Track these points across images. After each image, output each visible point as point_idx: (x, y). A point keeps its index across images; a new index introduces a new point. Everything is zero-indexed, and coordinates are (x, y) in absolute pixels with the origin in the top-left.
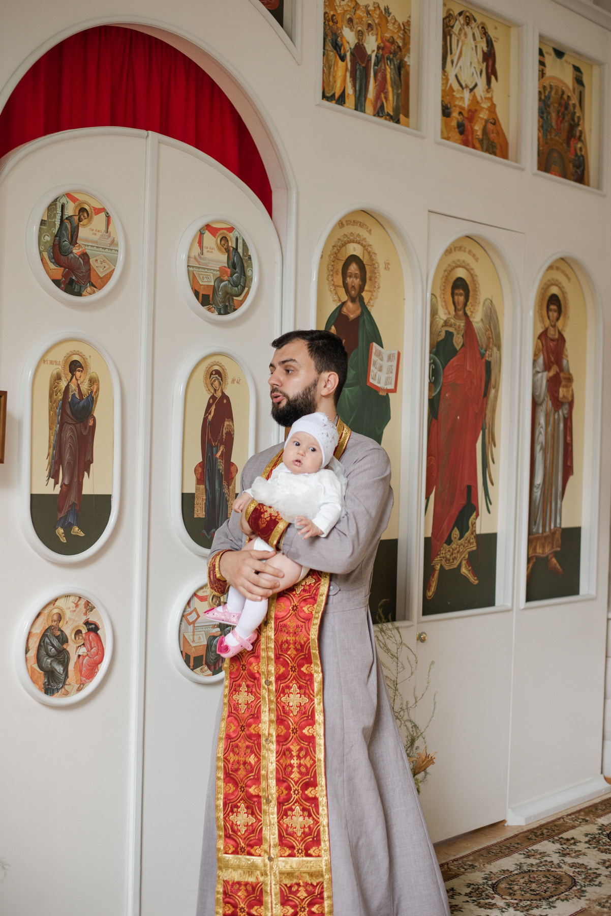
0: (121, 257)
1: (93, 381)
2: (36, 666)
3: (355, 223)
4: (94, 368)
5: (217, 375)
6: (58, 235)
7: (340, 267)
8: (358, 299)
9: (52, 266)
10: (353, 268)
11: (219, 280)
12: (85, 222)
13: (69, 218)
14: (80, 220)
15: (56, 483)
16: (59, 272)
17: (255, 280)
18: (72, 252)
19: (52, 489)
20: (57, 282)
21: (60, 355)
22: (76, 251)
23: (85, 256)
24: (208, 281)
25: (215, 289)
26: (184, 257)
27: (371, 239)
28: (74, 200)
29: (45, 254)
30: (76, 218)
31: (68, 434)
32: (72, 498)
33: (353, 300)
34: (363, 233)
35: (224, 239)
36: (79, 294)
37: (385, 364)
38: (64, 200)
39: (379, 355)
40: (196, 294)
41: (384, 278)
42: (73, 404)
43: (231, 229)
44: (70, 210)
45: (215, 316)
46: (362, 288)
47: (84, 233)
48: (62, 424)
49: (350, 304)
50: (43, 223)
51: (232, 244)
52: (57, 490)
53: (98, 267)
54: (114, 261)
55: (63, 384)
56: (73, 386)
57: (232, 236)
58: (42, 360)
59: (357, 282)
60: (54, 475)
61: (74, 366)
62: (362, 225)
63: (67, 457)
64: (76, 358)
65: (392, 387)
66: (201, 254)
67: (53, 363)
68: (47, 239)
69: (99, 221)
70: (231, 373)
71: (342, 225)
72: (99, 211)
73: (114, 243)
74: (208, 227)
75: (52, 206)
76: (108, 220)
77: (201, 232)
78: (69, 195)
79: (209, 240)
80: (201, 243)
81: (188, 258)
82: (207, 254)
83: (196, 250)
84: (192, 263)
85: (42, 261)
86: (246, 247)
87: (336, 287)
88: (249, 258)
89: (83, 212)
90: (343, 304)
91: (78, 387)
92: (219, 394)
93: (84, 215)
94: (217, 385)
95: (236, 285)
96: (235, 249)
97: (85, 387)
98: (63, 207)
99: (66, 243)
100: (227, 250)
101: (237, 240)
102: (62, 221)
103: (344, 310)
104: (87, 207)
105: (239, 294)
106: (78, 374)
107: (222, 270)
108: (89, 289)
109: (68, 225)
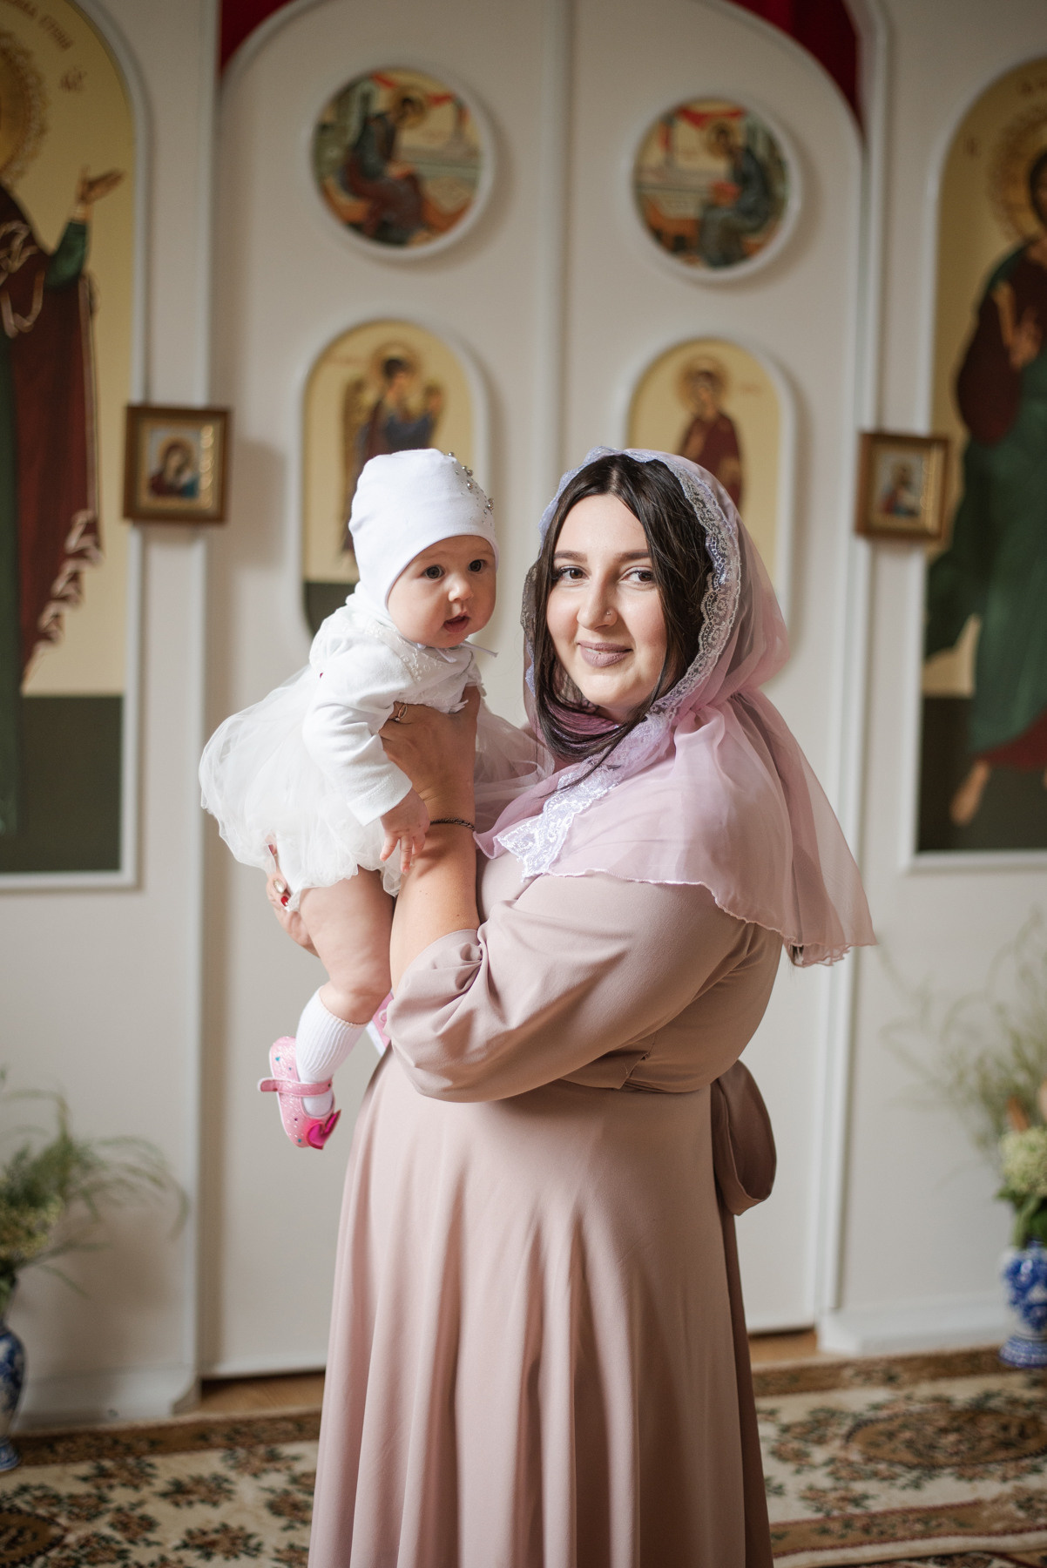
0: (486, 180)
1: (432, 391)
4: (433, 369)
5: (705, 379)
6: (357, 148)
7: (1021, 170)
9: (344, 200)
11: (710, 206)
12: (408, 122)
13: (381, 117)
14: (401, 117)
16: (357, 208)
17: (794, 204)
18: (382, 174)
20: (356, 227)
21: (363, 348)
22: (394, 171)
23: (413, 180)
24: (684, 209)
25: (700, 225)
26: (624, 166)
28: (388, 84)
29: (332, 182)
30: (393, 116)
35: (723, 132)
36: (401, 242)
38: (367, 87)
40: (657, 234)
42: (392, 430)
43: (738, 113)
44: (382, 101)
45: (703, 273)
47: (410, 139)
50: (323, 128)
51: (740, 139)
53: (439, 194)
54: (472, 184)
55: (369, 397)
56: (390, 401)
57: (739, 126)
58: (325, 356)
61: (392, 367)
64: (395, 352)
66: (669, 162)
67: (348, 361)
68: (334, 153)
69: (442, 118)
70: (737, 370)
71: (1027, 89)
72: (439, 100)
73: (473, 154)
74: (685, 112)
75: (342, 98)
76: (461, 114)
77: (666, 125)
78: (377, 77)
79: (687, 135)
80: (667, 141)
81: (639, 170)
82: (682, 162)
83: (656, 156)
84: (650, 179)
85: (325, 192)
86: (772, 145)
87: (1009, 210)
88: (780, 164)
89: (409, 105)
90: (1030, 242)
91: (401, 402)
92: (710, 413)
93: (409, 109)
94: (705, 395)
95: (749, 213)
96: (749, 151)
97: (415, 401)
98: (366, 99)
99: (372, 158)
100: (729, 151)
101: (752, 132)
102: (366, 121)
103: (1035, 254)
104: (415, 94)
105: (755, 230)
106: (402, 380)
107: (718, 189)
108: (424, 234)
109: (377, 129)
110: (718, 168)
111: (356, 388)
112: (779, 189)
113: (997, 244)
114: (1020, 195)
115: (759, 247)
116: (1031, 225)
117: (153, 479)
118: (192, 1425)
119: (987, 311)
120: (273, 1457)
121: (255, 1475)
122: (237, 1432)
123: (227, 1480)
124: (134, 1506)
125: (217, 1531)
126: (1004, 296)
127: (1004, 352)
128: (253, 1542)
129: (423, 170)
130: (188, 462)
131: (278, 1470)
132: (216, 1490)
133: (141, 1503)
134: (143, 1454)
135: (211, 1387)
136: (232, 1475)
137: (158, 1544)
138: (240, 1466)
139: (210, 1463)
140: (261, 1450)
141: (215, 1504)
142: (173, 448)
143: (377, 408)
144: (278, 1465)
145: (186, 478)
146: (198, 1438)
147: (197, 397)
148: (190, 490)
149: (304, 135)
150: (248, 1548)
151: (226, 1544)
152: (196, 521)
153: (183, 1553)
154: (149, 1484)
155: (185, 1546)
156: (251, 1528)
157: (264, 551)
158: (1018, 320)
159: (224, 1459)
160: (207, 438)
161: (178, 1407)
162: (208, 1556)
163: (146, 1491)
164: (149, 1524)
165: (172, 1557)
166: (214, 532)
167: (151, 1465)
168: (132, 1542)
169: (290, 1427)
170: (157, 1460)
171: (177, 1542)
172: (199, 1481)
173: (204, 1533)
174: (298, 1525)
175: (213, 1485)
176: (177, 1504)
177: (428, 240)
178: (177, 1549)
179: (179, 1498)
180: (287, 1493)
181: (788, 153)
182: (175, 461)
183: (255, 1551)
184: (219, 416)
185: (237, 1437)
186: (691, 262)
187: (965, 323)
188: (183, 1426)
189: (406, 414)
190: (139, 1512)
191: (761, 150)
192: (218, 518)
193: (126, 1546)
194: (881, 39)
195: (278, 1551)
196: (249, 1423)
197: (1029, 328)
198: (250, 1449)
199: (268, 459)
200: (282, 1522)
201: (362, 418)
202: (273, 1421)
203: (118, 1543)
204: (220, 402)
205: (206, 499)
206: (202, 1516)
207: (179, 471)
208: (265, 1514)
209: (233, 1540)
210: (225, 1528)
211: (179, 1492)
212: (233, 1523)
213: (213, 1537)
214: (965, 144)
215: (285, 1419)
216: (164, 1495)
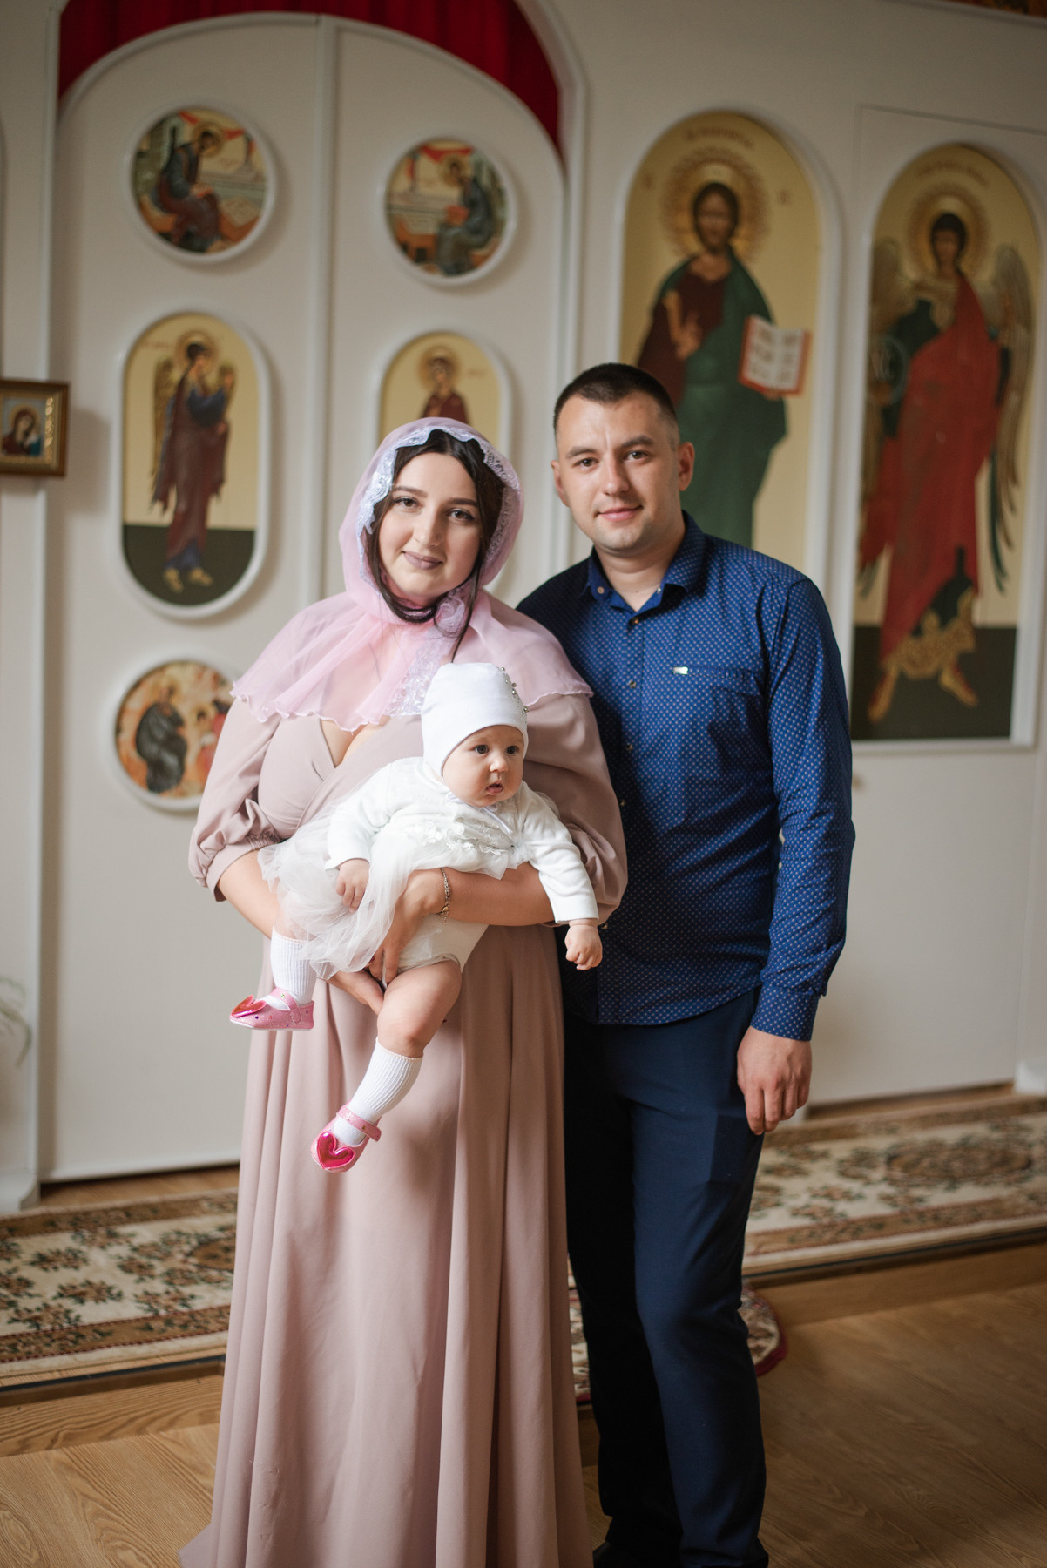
0: (270, 201)
1: (226, 371)
2: (134, 754)
3: (717, 132)
4: (226, 354)
5: (441, 365)
6: (168, 170)
7: (686, 200)
8: (723, 248)
9: (156, 213)
10: (715, 202)
11: (445, 225)
12: (208, 151)
13: (185, 147)
14: (202, 148)
15: (165, 508)
16: (167, 221)
17: (511, 226)
18: (187, 194)
19: (159, 517)
20: (165, 236)
21: (171, 335)
22: (196, 191)
23: (211, 199)
24: (424, 227)
25: (438, 240)
26: (380, 190)
27: (750, 157)
28: (192, 120)
29: (147, 199)
30: (195, 147)
31: (184, 442)
32: (191, 531)
33: (713, 250)
34: (735, 147)
35: (455, 166)
36: (202, 250)
37: (779, 350)
38: (175, 122)
39: (767, 337)
40: (404, 247)
41: (777, 217)
42: (193, 401)
43: (467, 151)
44: (187, 134)
45: (439, 279)
46: (731, 232)
47: (208, 165)
48: (175, 429)
49: (708, 259)
50: (140, 155)
52: (167, 519)
53: (232, 211)
54: (259, 203)
55: (176, 375)
56: (192, 377)
57: (468, 161)
58: (141, 341)
59: (721, 223)
60: (161, 496)
61: (194, 351)
62: (732, 135)
63: (183, 474)
64: (196, 339)
65: (789, 385)
66: (413, 188)
67: (159, 345)
68: (149, 175)
69: (234, 149)
70: (466, 360)
71: (690, 136)
72: (233, 134)
73: (259, 178)
74: (425, 149)
75: (156, 131)
76: (250, 146)
77: (413, 157)
78: (183, 114)
79: (427, 167)
80: (412, 172)
81: (389, 195)
82: (424, 189)
83: (403, 184)
84: (397, 202)
85: (141, 207)
86: (494, 177)
87: (677, 232)
88: (500, 193)
89: (207, 137)
90: (693, 258)
91: (201, 378)
92: (444, 392)
93: (209, 141)
94: (440, 377)
95: (476, 231)
96: (475, 181)
97: (212, 379)
98: (174, 132)
99: (179, 181)
100: (461, 181)
101: (478, 166)
102: (173, 151)
103: (696, 268)
104: (213, 129)
105: (481, 246)
106: (201, 361)
107: (451, 211)
108: (218, 243)
109: (183, 156)
110: (453, 194)
111: (166, 367)
112: (499, 214)
113: (667, 260)
114: (685, 220)
115: (485, 258)
116: (694, 245)
117: (4, 439)
118: (43, 1215)
119: (659, 312)
120: (112, 1235)
121: (102, 1247)
122: (78, 1219)
123: (80, 1252)
124: (10, 1273)
125: (83, 1285)
126: (672, 301)
127: (672, 346)
128: (115, 1292)
129: (219, 190)
130: (34, 425)
131: (120, 1244)
132: (73, 1259)
133: (15, 1270)
134: (6, 1237)
135: (48, 1189)
136: (84, 1248)
137: (39, 1296)
138: (91, 1242)
139: (63, 1241)
140: (102, 1231)
141: (76, 1268)
142: (22, 414)
143: (182, 383)
144: (120, 1240)
145: (33, 438)
146: (49, 1225)
147: (41, 374)
148: (36, 449)
149: (127, 159)
150: (112, 1295)
151: (95, 1294)
152: (38, 475)
153: (60, 1301)
154: (19, 1257)
155: (61, 1296)
156: (109, 1282)
157: (91, 501)
158: (683, 321)
159: (74, 1238)
160: (50, 407)
161: (24, 1204)
162: (82, 1302)
163: (15, 1262)
164: (27, 1283)
165: (53, 1304)
166: (52, 483)
167: (14, 1244)
168: (16, 1295)
169: (122, 1215)
170: (18, 1241)
171: (54, 1293)
172: (58, 1253)
173: (74, 1287)
174: (147, 1279)
175: (70, 1255)
176: (45, 1269)
177: (223, 248)
178: (55, 1298)
179: (46, 1265)
180: (131, 1259)
181: (506, 183)
182: (23, 425)
183: (119, 1296)
184: (59, 389)
185: (77, 1223)
186: (429, 270)
187: (643, 323)
188: (31, 1218)
189: (205, 389)
190: (15, 1276)
191: (485, 180)
192: (59, 472)
193: (13, 1298)
194: (580, 95)
195: (136, 1296)
196: (86, 1213)
197: (692, 328)
198: (93, 1231)
199: (95, 425)
200: (135, 1277)
201: (170, 392)
202: (105, 1211)
203: (5, 1296)
204: (58, 378)
205: (49, 457)
206: (66, 1276)
207: (27, 434)
208: (119, 1273)
209: (99, 1291)
210: (89, 1283)
211: (42, 1261)
212: (95, 1280)
213: (82, 1289)
214: (644, 179)
215: (115, 1209)
216: (33, 1264)
